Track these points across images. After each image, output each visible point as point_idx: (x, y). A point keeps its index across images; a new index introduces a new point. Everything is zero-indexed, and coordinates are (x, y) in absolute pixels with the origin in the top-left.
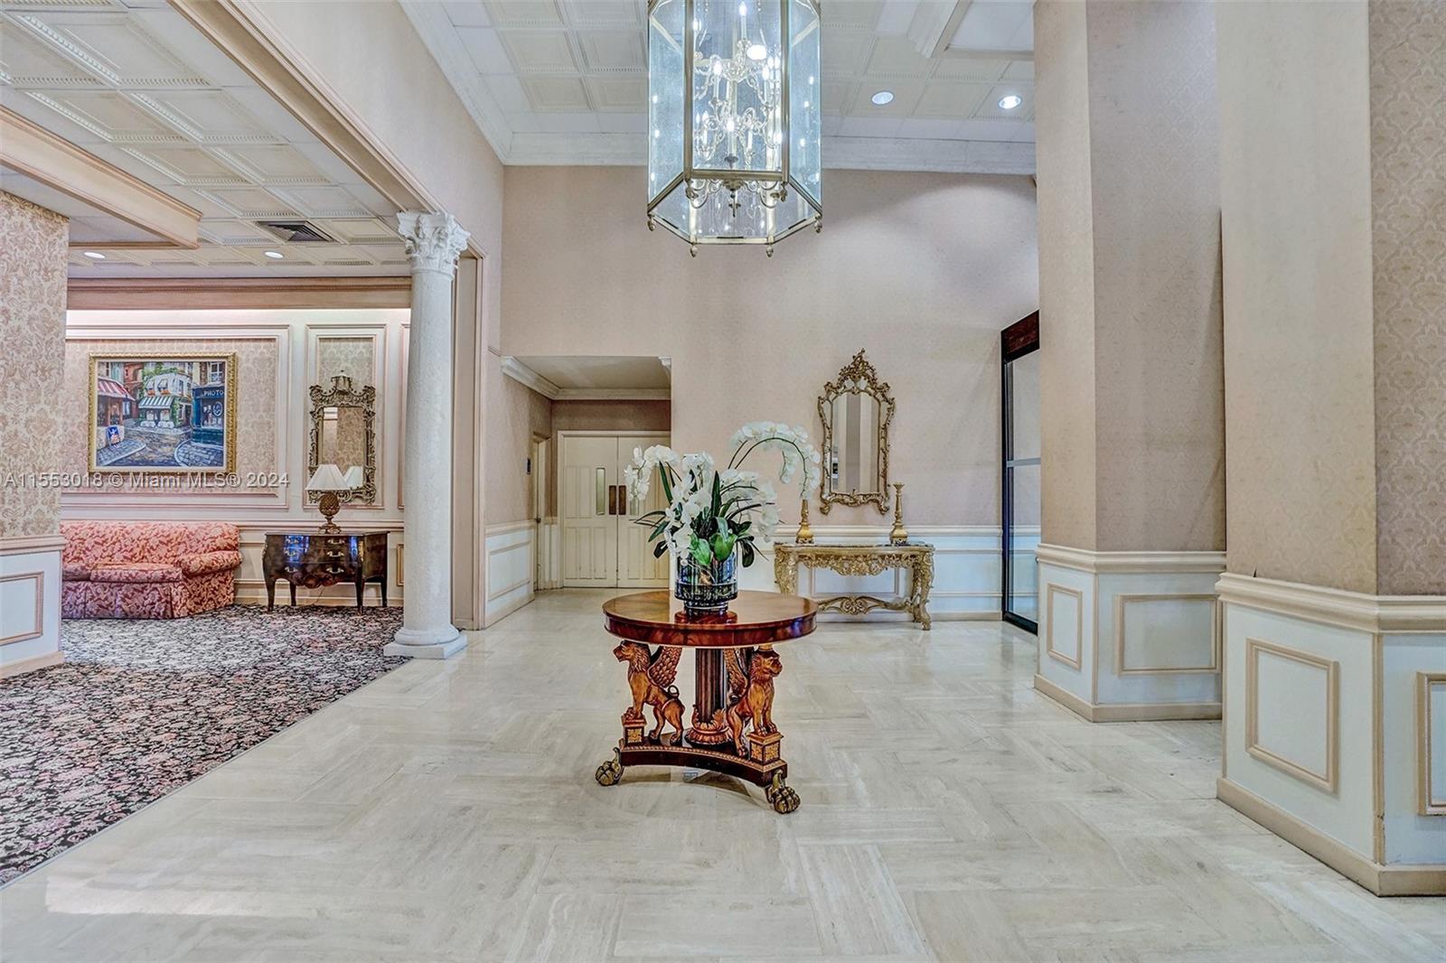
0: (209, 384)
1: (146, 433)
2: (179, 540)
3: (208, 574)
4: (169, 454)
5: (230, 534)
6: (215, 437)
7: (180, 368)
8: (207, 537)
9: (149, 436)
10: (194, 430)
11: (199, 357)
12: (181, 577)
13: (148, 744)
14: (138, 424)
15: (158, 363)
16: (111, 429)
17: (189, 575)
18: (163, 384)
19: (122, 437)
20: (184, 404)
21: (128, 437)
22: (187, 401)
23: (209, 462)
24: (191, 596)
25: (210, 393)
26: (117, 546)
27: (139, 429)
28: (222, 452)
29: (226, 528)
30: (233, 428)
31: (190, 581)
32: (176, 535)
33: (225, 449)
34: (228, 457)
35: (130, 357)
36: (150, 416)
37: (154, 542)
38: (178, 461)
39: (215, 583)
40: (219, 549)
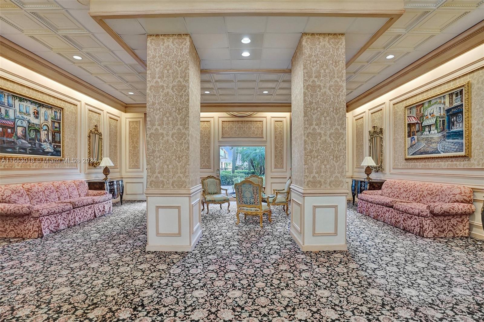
0: (454, 105)
1: (425, 138)
2: (437, 193)
3: (449, 215)
4: (435, 147)
5: (465, 193)
6: (459, 134)
7: (439, 101)
8: (451, 193)
9: (427, 139)
10: (447, 133)
11: (448, 91)
12: (429, 215)
13: (414, 282)
14: (422, 134)
15: (429, 101)
16: (412, 138)
17: (434, 214)
18: (432, 112)
19: (416, 141)
20: (442, 119)
21: (418, 140)
22: (443, 117)
23: (455, 150)
24: (435, 226)
25: (455, 110)
26: (411, 193)
27: (423, 136)
28: (462, 144)
29: (463, 190)
30: (469, 128)
31: (436, 218)
32: (436, 191)
33: (464, 141)
34: (466, 146)
35: (418, 102)
36: (427, 129)
37: (425, 193)
38: (439, 151)
39: (454, 221)
40: (457, 201)
